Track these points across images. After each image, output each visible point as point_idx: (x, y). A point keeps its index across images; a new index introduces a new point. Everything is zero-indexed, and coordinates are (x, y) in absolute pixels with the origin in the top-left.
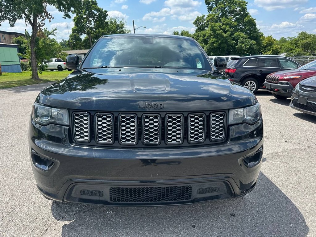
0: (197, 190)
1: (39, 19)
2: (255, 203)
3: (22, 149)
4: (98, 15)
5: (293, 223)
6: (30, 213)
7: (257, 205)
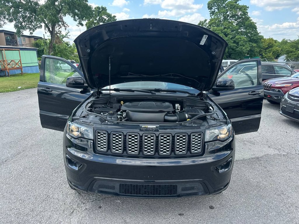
0: (181, 188)
1: (57, 27)
2: (231, 200)
3: (48, 147)
4: (107, 20)
5: (257, 216)
6: (60, 199)
7: (232, 201)
